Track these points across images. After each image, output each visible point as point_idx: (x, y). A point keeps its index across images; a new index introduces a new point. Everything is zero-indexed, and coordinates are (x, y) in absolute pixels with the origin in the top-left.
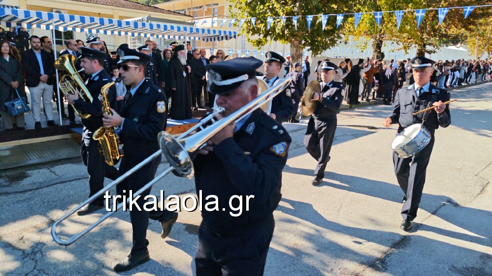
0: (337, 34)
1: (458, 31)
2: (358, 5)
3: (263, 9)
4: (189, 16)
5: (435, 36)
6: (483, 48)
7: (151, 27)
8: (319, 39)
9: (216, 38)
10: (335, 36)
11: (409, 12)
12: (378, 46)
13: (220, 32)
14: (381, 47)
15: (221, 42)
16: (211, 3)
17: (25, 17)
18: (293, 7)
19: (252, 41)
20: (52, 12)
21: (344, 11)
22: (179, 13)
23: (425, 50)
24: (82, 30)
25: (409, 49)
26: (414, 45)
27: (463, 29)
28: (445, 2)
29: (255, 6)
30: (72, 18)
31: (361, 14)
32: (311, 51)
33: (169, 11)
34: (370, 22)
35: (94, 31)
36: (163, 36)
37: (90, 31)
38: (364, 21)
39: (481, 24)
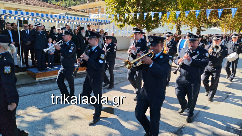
0: (159, 22)
1: (216, 20)
2: (168, 8)
3: (123, 9)
4: (87, 13)
5: (205, 23)
6: (228, 29)
7: (68, 18)
8: (150, 24)
9: (100, 24)
10: (157, 22)
11: (193, 11)
12: (179, 28)
13: (102, 21)
14: (180, 28)
15: (102, 26)
16: (98, 6)
17: (3, 13)
18: (137, 9)
19: (118, 25)
20: (17, 10)
21: (162, 11)
22: (81, 11)
23: (200, 29)
24: (32, 20)
25: (193, 29)
26: (195, 27)
27: (218, 20)
28: (210, 6)
29: (119, 8)
30: (27, 14)
31: (170, 12)
32: (146, 30)
33: (76, 10)
34: (174, 16)
35: (38, 20)
36: (74, 23)
37: (36, 20)
38: (171, 16)
39: (227, 17)
